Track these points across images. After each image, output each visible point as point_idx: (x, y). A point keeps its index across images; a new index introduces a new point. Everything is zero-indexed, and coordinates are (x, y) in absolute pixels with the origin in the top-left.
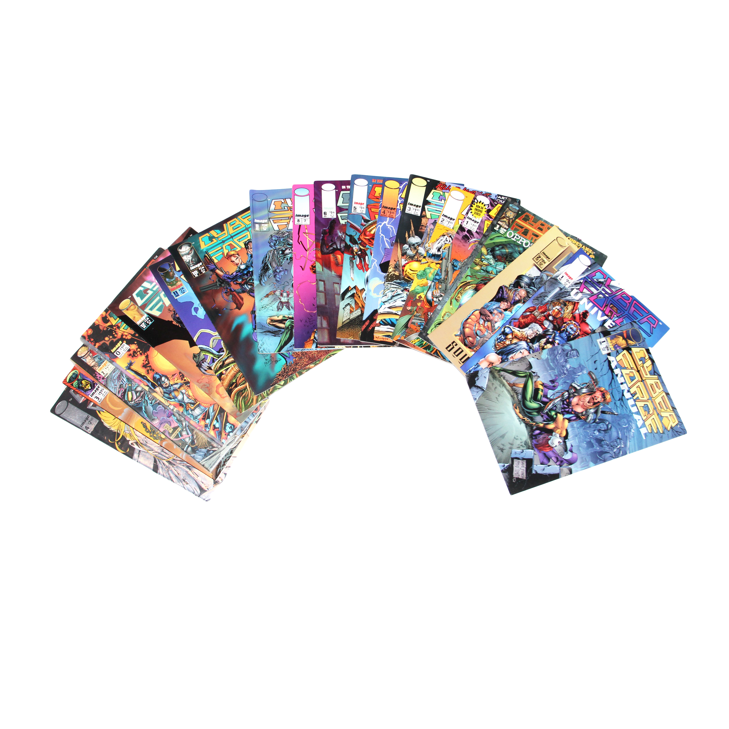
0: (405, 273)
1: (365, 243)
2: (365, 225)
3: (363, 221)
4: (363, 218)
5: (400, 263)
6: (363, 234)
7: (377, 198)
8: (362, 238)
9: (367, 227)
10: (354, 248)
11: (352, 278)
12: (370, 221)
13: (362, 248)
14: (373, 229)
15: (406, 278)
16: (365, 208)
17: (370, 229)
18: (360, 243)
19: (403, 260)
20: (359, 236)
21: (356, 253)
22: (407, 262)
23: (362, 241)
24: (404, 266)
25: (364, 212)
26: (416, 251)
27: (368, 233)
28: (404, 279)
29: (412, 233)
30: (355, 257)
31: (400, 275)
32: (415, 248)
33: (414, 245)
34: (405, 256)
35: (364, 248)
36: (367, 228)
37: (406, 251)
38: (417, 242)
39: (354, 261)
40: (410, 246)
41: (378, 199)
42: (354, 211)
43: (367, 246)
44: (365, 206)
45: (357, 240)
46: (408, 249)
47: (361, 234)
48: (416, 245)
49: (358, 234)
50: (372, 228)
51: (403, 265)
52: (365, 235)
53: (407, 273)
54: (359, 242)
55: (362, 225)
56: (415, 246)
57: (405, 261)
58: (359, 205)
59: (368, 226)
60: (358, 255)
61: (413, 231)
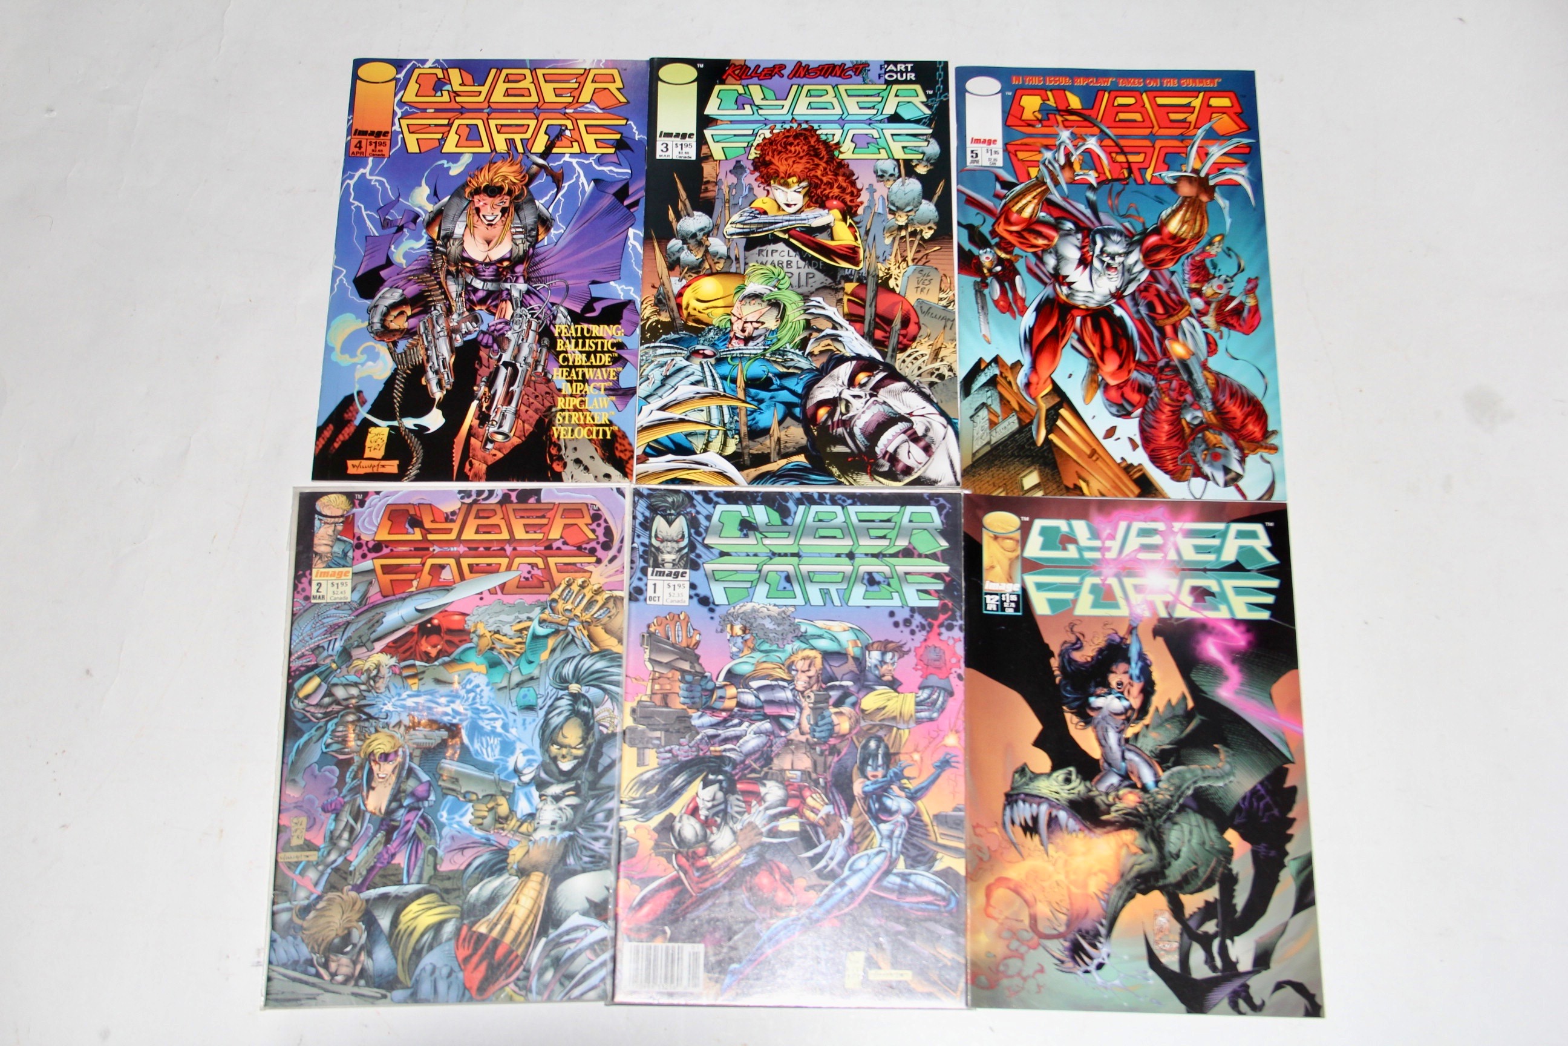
0: (685, 313)
1: (1010, 243)
2: (1005, 197)
3: (998, 186)
4: (998, 178)
5: (669, 289)
6: (1002, 220)
7: (1029, 125)
8: (1001, 229)
9: (1010, 201)
10: (983, 259)
11: (984, 336)
12: (1015, 185)
13: (1003, 255)
14: (1026, 205)
15: (690, 324)
16: (1001, 151)
17: (1020, 205)
18: (998, 245)
19: (674, 280)
20: (993, 225)
21: (990, 270)
22: (684, 282)
23: (1002, 238)
24: (680, 295)
25: (1000, 163)
26: (703, 249)
27: (1014, 217)
28: (686, 327)
29: (685, 205)
30: (989, 281)
31: (673, 319)
32: (700, 244)
33: (694, 236)
34: (677, 269)
35: (1008, 257)
36: (1011, 204)
37: (677, 255)
38: (702, 225)
39: (986, 291)
40: (685, 242)
41: (1033, 126)
42: (972, 162)
43: (1017, 251)
44: (999, 146)
45: (989, 237)
46: (681, 250)
47: (998, 219)
48: (700, 235)
49: (990, 220)
50: (1024, 201)
51: (676, 292)
52: (1008, 222)
53: (690, 310)
54: (993, 242)
55: (998, 196)
56: (699, 238)
57: (680, 280)
58: (985, 145)
59: (1014, 198)
60: (996, 276)
61: (687, 202)
